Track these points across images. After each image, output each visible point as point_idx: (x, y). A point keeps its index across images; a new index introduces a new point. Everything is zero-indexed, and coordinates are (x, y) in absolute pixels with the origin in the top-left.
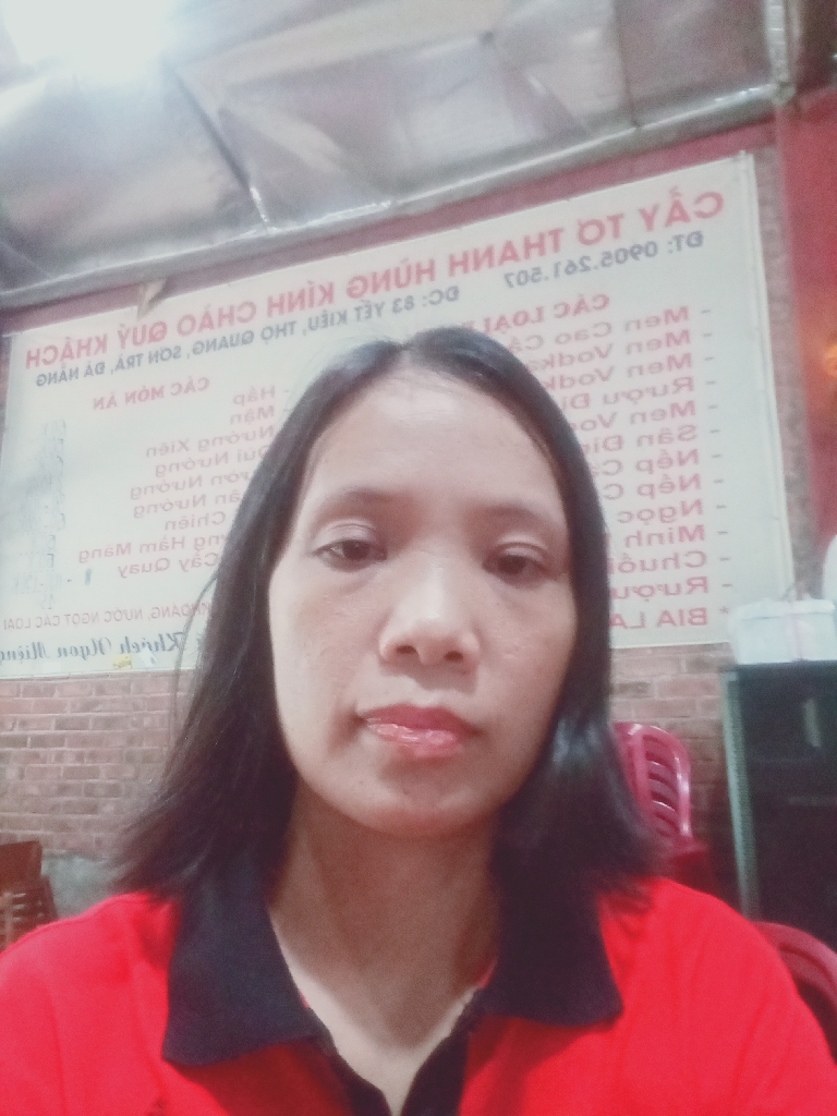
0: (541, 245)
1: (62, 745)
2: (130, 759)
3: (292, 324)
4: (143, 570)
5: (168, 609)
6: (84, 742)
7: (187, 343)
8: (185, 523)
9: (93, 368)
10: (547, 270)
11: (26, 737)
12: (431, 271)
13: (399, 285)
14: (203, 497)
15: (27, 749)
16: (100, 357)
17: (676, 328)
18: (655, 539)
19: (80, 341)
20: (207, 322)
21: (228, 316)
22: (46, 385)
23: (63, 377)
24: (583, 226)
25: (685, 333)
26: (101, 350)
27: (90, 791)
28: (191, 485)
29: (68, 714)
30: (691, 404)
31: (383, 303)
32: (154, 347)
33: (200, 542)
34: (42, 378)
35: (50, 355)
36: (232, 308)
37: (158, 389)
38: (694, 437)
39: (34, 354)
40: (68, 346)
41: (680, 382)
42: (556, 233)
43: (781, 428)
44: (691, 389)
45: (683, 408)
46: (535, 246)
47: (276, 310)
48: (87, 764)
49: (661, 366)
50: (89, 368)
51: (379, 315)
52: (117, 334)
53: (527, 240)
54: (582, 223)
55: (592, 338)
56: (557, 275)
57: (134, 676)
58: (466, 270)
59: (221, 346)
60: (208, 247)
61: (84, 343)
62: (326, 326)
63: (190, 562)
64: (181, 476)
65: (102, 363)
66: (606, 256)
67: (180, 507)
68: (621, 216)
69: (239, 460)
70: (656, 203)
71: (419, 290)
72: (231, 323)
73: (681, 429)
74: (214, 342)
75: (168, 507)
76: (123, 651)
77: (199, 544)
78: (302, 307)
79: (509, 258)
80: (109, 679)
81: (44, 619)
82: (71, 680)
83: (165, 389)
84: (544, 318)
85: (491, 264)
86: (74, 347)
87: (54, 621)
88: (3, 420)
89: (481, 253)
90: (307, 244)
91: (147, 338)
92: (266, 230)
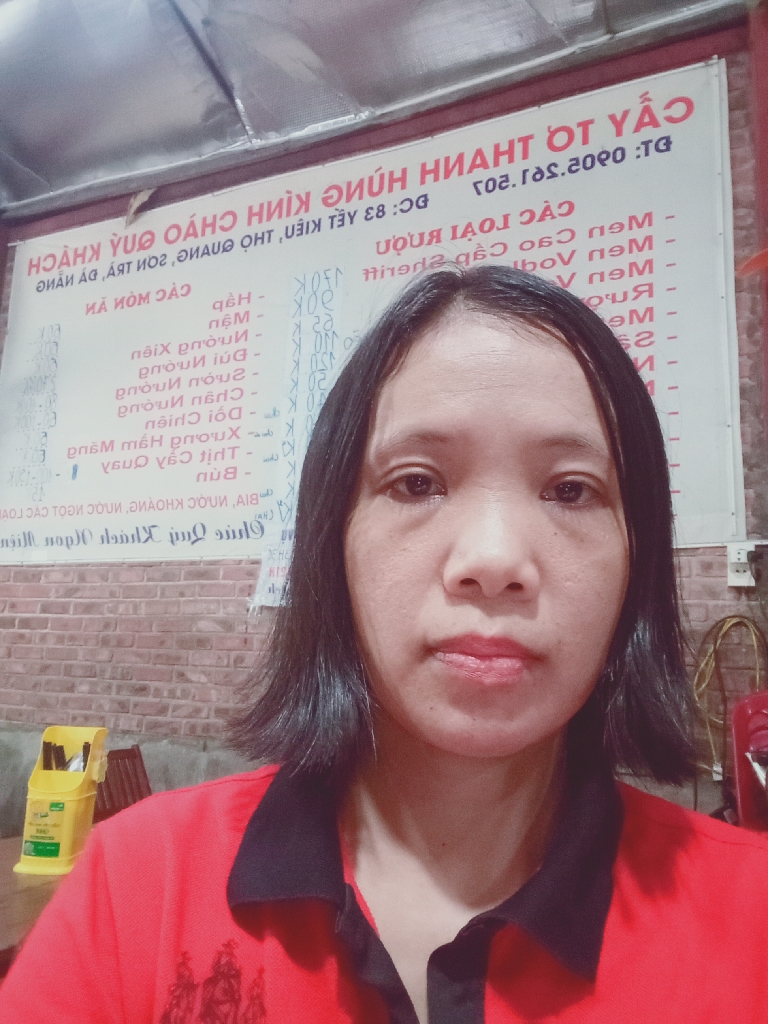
0: (510, 152)
1: (46, 628)
2: (105, 642)
3: (270, 232)
4: (124, 467)
5: (144, 503)
6: (65, 625)
7: (172, 256)
8: (163, 423)
9: (87, 275)
10: (515, 178)
11: (14, 620)
12: (403, 180)
13: (372, 194)
14: (181, 398)
15: (16, 630)
16: (94, 265)
17: (639, 234)
19: (76, 250)
20: (192, 232)
21: (210, 225)
22: (45, 291)
23: (62, 285)
24: (552, 134)
25: (649, 239)
26: (95, 257)
27: (68, 670)
28: (170, 388)
29: (52, 599)
30: (650, 310)
31: (355, 213)
32: (143, 255)
33: (176, 441)
34: (42, 285)
35: (49, 263)
36: (215, 217)
37: (144, 296)
38: (651, 343)
39: (34, 262)
40: (65, 254)
41: (640, 289)
42: (525, 140)
43: (739, 335)
44: (651, 295)
45: (641, 315)
46: (503, 153)
47: (255, 219)
48: (65, 646)
49: (622, 273)
50: (84, 274)
51: (352, 223)
52: (109, 244)
53: (497, 147)
54: (552, 130)
55: (555, 244)
56: (524, 183)
57: (112, 565)
58: (436, 179)
59: (203, 254)
60: (197, 159)
61: (80, 252)
62: (302, 234)
63: (166, 460)
64: (162, 378)
65: (95, 271)
66: (574, 162)
67: (160, 407)
68: (591, 122)
69: (215, 363)
70: (627, 108)
71: (390, 199)
72: (213, 232)
73: (638, 335)
74: (198, 250)
75: (149, 407)
76: (103, 542)
77: (175, 443)
78: (280, 216)
79: (478, 166)
80: (89, 567)
81: (34, 510)
82: (55, 568)
83: (150, 296)
84: (509, 225)
85: (461, 173)
86: (71, 255)
87: (44, 512)
88: (5, 324)
89: (452, 161)
90: (287, 153)
91: (137, 246)
92: (251, 142)
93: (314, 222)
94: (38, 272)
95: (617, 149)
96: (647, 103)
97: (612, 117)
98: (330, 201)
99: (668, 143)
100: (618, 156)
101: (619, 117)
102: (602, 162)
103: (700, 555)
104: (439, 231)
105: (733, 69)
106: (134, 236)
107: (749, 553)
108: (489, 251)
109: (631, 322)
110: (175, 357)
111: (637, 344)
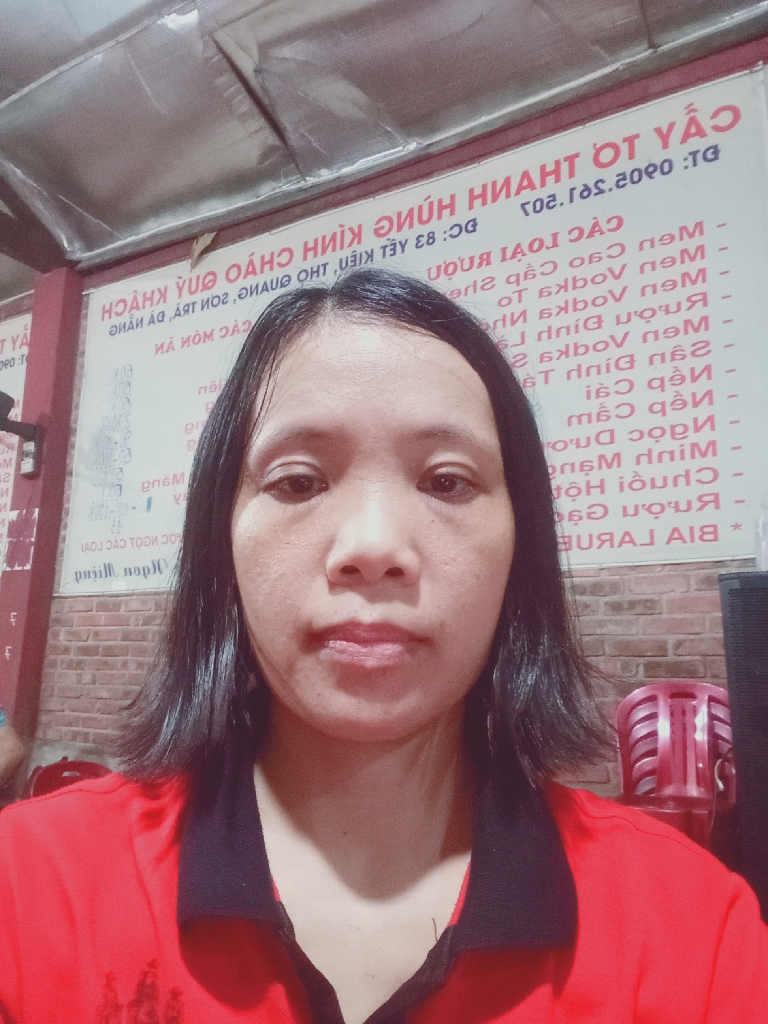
0: (557, 172)
1: (127, 655)
3: (325, 265)
6: (142, 652)
7: (233, 295)
9: (155, 316)
10: (562, 196)
11: (98, 647)
12: (452, 206)
13: (421, 221)
15: (100, 658)
16: (161, 307)
17: (691, 244)
18: (666, 457)
19: (145, 294)
20: (251, 270)
21: (268, 262)
22: (117, 335)
23: (133, 328)
24: (598, 151)
25: (701, 248)
26: (162, 300)
29: (132, 627)
30: (705, 319)
31: (406, 241)
32: (207, 294)
34: (114, 329)
35: (121, 305)
36: (272, 254)
37: (208, 333)
38: (709, 352)
39: (107, 308)
40: (135, 299)
41: (694, 299)
42: (571, 159)
44: (705, 304)
45: (696, 323)
46: (550, 173)
47: (310, 254)
49: (675, 284)
50: (152, 316)
51: (403, 251)
52: (175, 287)
53: (543, 168)
54: (598, 146)
55: (605, 260)
56: (571, 201)
58: (484, 203)
59: (263, 290)
60: (255, 200)
61: (148, 295)
62: (355, 265)
65: (163, 312)
66: (621, 177)
68: (637, 136)
70: (672, 120)
71: (439, 226)
72: (271, 269)
73: (694, 345)
74: (257, 287)
78: (334, 250)
79: (525, 188)
80: (165, 595)
81: (113, 541)
82: (134, 597)
83: (215, 332)
84: (559, 243)
85: (508, 196)
86: (140, 299)
87: (122, 544)
88: (82, 367)
89: (499, 187)
90: (339, 189)
91: (200, 287)
92: (304, 180)
93: (366, 252)
94: (110, 317)
95: (665, 161)
96: (692, 114)
97: (658, 131)
98: (381, 232)
99: (716, 150)
100: (666, 167)
101: (665, 131)
102: (650, 175)
104: (489, 254)
106: (198, 277)
108: (537, 272)
109: (686, 332)
111: (693, 354)
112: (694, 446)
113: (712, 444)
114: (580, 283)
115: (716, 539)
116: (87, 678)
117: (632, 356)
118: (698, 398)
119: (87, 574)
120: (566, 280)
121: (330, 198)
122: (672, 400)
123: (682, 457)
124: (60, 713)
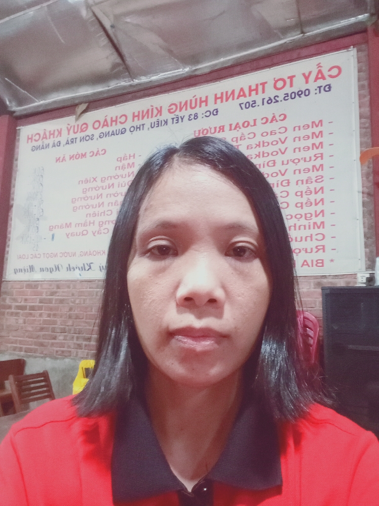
0: (256, 90)
1: (42, 310)
2: (70, 317)
3: (143, 125)
4: (77, 235)
5: (87, 252)
6: (51, 309)
7: (97, 136)
8: (95, 215)
9: (56, 143)
10: (259, 102)
11: (26, 306)
12: (206, 101)
13: (192, 108)
14: (103, 203)
15: (27, 311)
16: (59, 139)
17: (316, 130)
18: (302, 228)
19: (50, 131)
20: (106, 124)
21: (114, 121)
22: (35, 151)
23: (43, 148)
24: (276, 82)
25: (321, 132)
26: (59, 135)
27: (53, 330)
28: (98, 198)
29: (44, 296)
30: (322, 165)
31: (184, 116)
32: (83, 134)
33: (101, 223)
34: (34, 148)
35: (38, 136)
36: (117, 117)
37: (84, 154)
38: (323, 181)
39: (30, 137)
40: (45, 134)
41: (317, 156)
42: (263, 84)
43: (362, 178)
44: (322, 159)
45: (318, 167)
46: (254, 90)
47: (136, 119)
48: (52, 318)
49: (309, 148)
50: (54, 143)
51: (182, 122)
52: (66, 128)
53: (250, 87)
54: (276, 80)
55: (278, 134)
56: (263, 104)
57: (72, 281)
58: (222, 102)
59: (112, 135)
60: (107, 88)
61: (52, 132)
62: (158, 126)
63: (97, 232)
64: (94, 193)
65: (59, 142)
66: (286, 95)
67: (93, 207)
68: (294, 76)
69: (119, 187)
70: (310, 70)
71: (201, 110)
72: (116, 124)
73: (316, 177)
74: (109, 133)
75: (87, 207)
76: (68, 270)
77: (101, 224)
78: (148, 117)
79: (242, 96)
80: (61, 282)
81: (34, 255)
82: (45, 282)
83: (87, 154)
84: (257, 123)
85: (233, 99)
86: (48, 134)
87: (38, 256)
88: (17, 166)
89: (229, 93)
90: (151, 88)
91: (80, 130)
92: (133, 81)
93: (164, 120)
94: (32, 141)
95: (307, 89)
96: (320, 68)
97: (304, 74)
98: (172, 111)
99: (330, 88)
100: (306, 93)
101: (307, 74)
102: (299, 95)
103: (345, 278)
104: (223, 126)
105: (360, 53)
106: (78, 125)
107: (367, 278)
108: (246, 137)
109: (313, 171)
110: (99, 184)
111: (316, 181)
112: (315, 223)
113: (323, 223)
114: (266, 144)
115: (323, 266)
116: (21, 321)
117: (288, 180)
118: (317, 201)
119: (21, 270)
120: (259, 142)
121: (146, 92)
122: (306, 201)
123: (309, 228)
124: (8, 338)
